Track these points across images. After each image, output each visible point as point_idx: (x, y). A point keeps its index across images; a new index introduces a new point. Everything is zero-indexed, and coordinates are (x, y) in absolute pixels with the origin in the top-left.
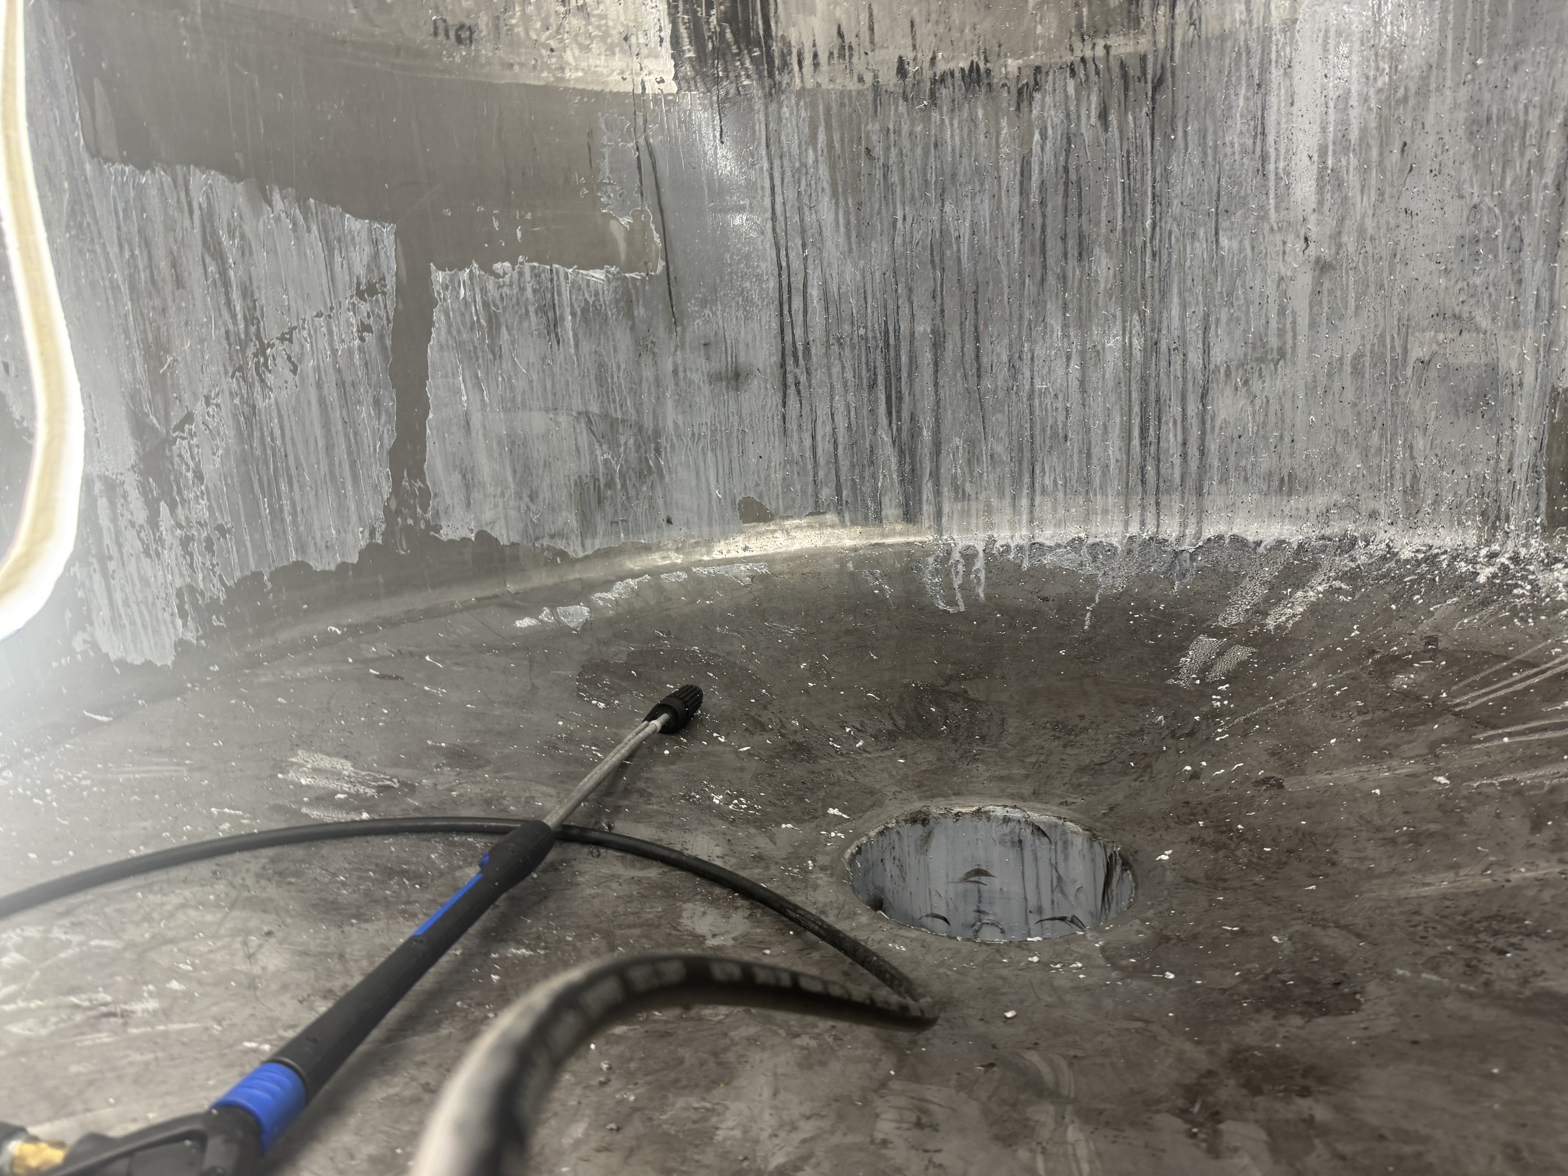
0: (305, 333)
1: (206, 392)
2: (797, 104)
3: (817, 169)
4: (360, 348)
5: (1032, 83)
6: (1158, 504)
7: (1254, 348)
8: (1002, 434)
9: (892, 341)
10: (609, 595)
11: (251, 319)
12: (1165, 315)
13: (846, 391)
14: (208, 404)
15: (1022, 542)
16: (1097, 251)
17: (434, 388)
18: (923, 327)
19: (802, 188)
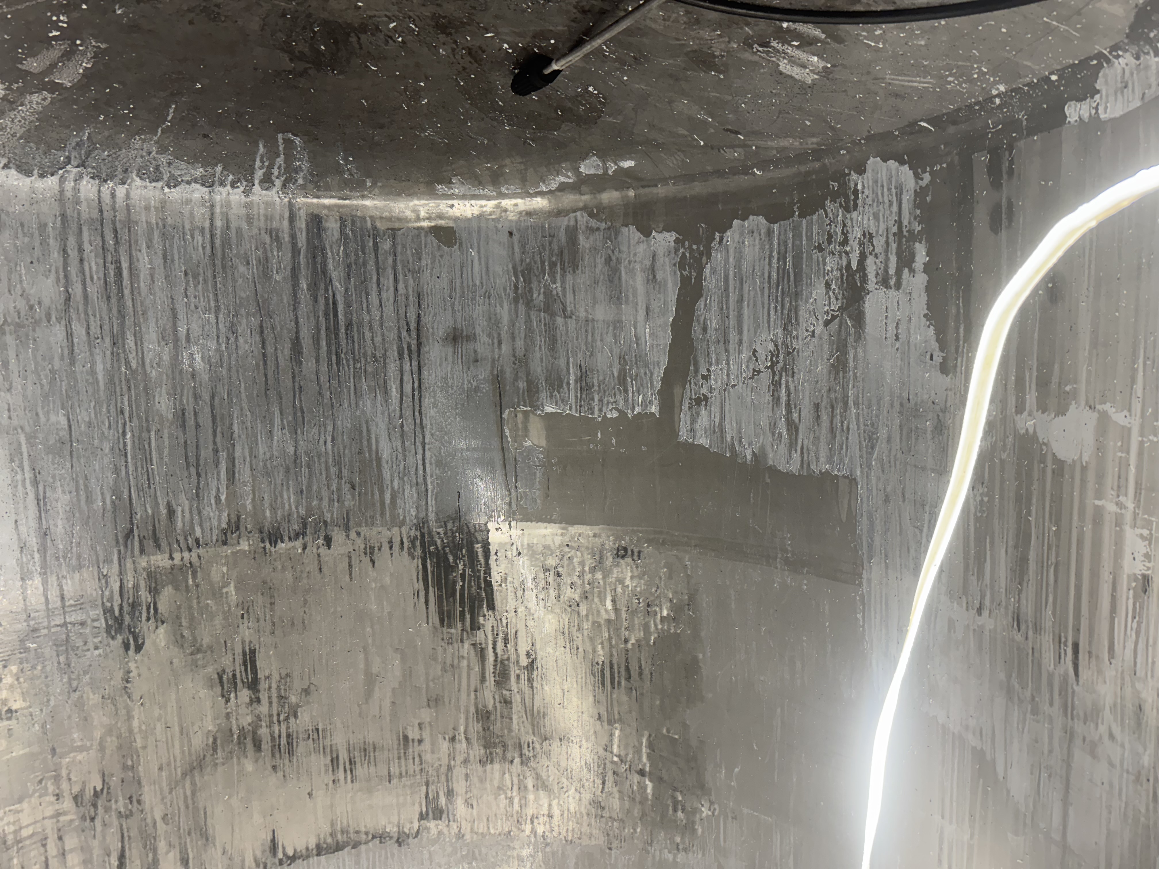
0: (744, 375)
1: (813, 339)
2: (405, 517)
3: (392, 476)
4: (711, 365)
5: (229, 534)
6: (101, 211)
7: (27, 335)
8: (240, 281)
9: (334, 358)
10: (563, 179)
11: (776, 384)
12: (109, 366)
13: (370, 322)
14: (813, 332)
15: (221, 189)
16: (170, 416)
17: (667, 337)
18: (309, 365)
19: (403, 463)
